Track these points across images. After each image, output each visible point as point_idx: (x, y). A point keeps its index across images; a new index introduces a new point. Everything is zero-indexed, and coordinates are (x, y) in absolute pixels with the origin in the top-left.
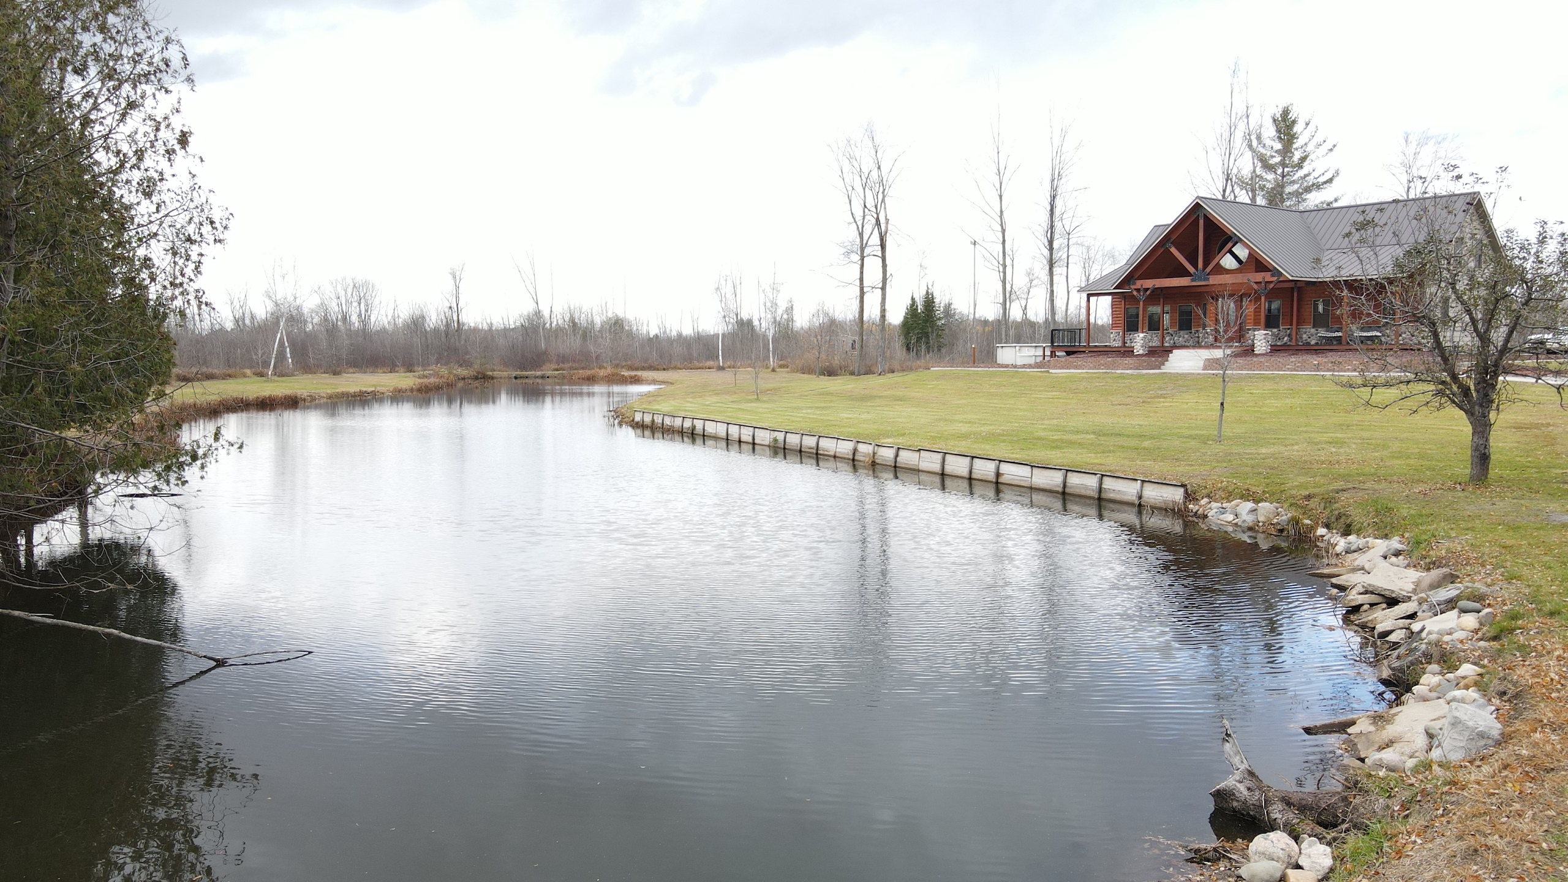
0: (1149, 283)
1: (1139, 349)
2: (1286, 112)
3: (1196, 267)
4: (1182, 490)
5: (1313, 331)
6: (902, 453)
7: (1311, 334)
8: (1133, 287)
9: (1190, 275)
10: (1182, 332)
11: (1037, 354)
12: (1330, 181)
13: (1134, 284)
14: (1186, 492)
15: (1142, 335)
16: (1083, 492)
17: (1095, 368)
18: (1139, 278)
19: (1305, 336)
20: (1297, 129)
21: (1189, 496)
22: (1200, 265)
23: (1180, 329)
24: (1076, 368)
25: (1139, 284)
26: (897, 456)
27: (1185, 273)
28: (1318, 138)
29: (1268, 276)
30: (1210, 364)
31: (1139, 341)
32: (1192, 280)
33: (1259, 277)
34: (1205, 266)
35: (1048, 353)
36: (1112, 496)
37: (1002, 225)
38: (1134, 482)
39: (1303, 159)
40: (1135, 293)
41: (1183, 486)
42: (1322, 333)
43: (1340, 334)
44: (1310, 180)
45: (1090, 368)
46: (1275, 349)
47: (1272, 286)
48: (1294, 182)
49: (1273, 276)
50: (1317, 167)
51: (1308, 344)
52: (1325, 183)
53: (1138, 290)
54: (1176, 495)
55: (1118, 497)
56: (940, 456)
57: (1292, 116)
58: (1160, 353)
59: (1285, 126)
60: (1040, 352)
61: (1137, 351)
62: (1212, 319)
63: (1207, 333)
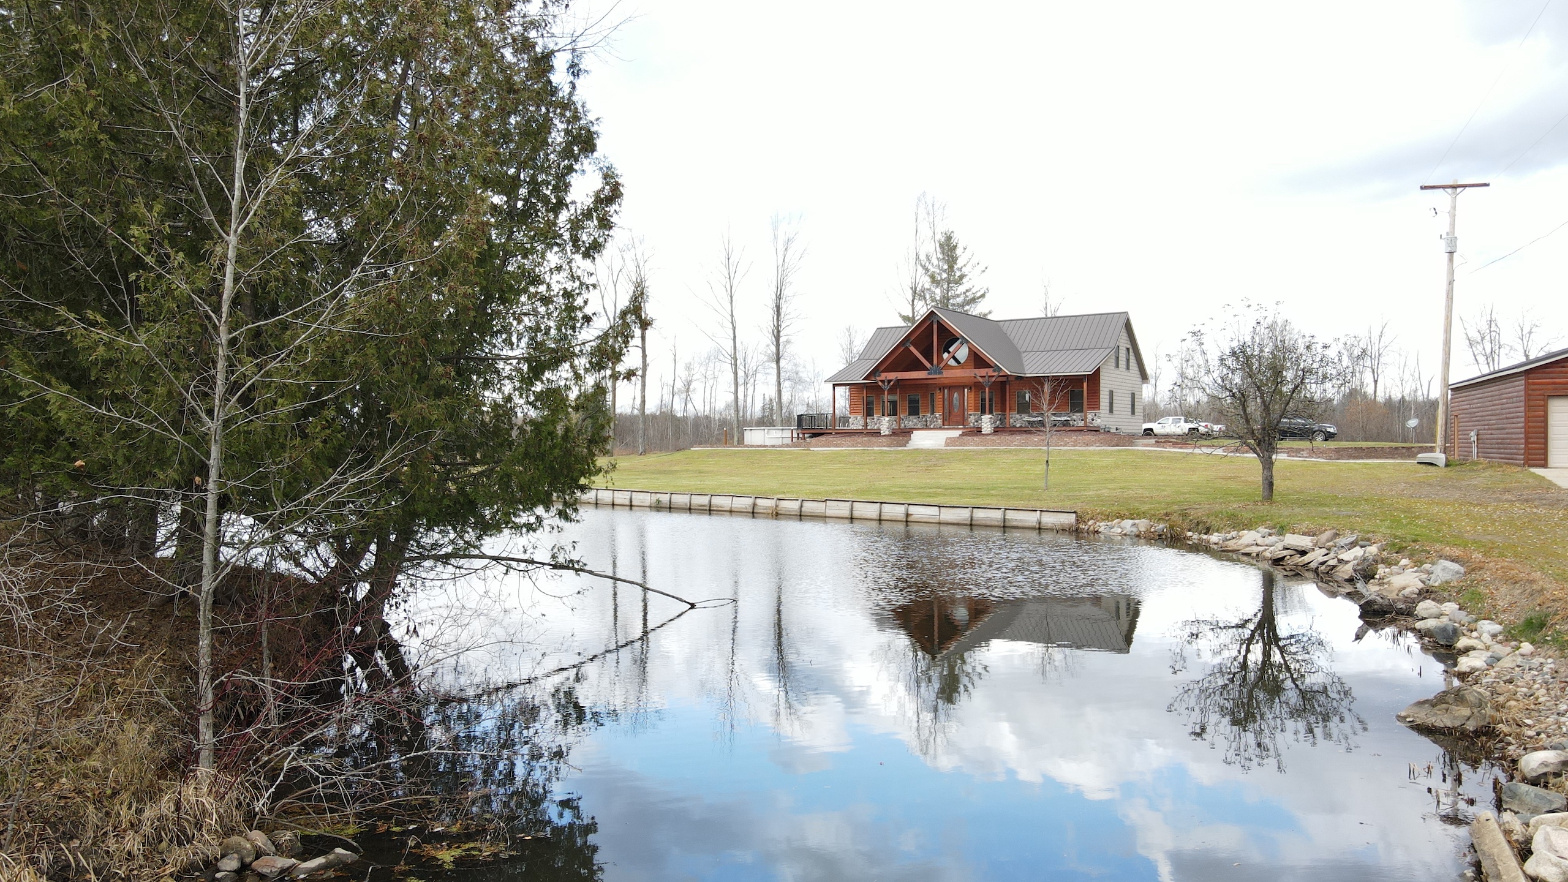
0: (893, 376)
1: (885, 430)
2: (949, 238)
3: (931, 363)
4: (1074, 515)
5: (1018, 416)
6: (805, 504)
7: (1018, 419)
8: (878, 378)
9: (926, 369)
10: (911, 417)
11: (784, 436)
12: (983, 296)
13: (879, 376)
14: (1077, 516)
15: (887, 419)
16: (989, 523)
17: (853, 446)
18: (883, 372)
19: (1011, 420)
20: (959, 251)
21: (1079, 519)
22: (935, 362)
23: (910, 415)
24: (836, 446)
25: (884, 376)
26: (801, 506)
27: (923, 368)
28: (974, 261)
29: (990, 372)
30: (950, 442)
31: (885, 424)
32: (929, 374)
33: (983, 372)
34: (939, 363)
35: (795, 435)
36: (1015, 524)
37: (732, 323)
38: (1034, 513)
39: (962, 277)
40: (880, 383)
41: (1075, 512)
42: (1027, 418)
43: (1040, 419)
44: (970, 295)
45: (849, 446)
46: (997, 431)
47: (994, 379)
48: (958, 296)
49: (994, 371)
50: (973, 283)
51: (1014, 426)
52: (980, 297)
53: (881, 381)
54: (1069, 519)
55: (1020, 524)
56: (848, 504)
57: (954, 242)
58: (902, 434)
59: (948, 249)
60: (788, 434)
61: (884, 432)
62: (939, 406)
63: (937, 418)
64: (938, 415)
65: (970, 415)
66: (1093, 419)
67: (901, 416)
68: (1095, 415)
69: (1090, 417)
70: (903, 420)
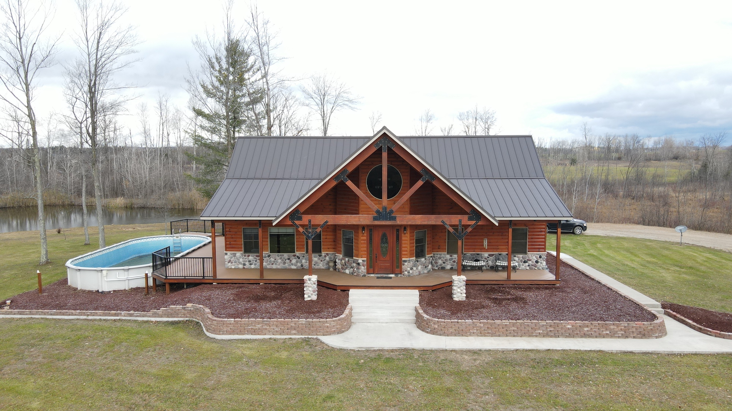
0: (320, 219)
5: (448, 257)
8: (299, 223)
13: (300, 219)
18: (306, 212)
19: (440, 262)
22: (385, 202)
25: (306, 219)
29: (465, 220)
33: (455, 219)
47: (469, 229)
57: (239, 49)
61: (309, 297)
62: (362, 249)
63: (359, 264)
64: (360, 261)
65: (405, 261)
66: (537, 262)
67: (297, 253)
68: (540, 257)
69: (534, 259)
70: (299, 258)
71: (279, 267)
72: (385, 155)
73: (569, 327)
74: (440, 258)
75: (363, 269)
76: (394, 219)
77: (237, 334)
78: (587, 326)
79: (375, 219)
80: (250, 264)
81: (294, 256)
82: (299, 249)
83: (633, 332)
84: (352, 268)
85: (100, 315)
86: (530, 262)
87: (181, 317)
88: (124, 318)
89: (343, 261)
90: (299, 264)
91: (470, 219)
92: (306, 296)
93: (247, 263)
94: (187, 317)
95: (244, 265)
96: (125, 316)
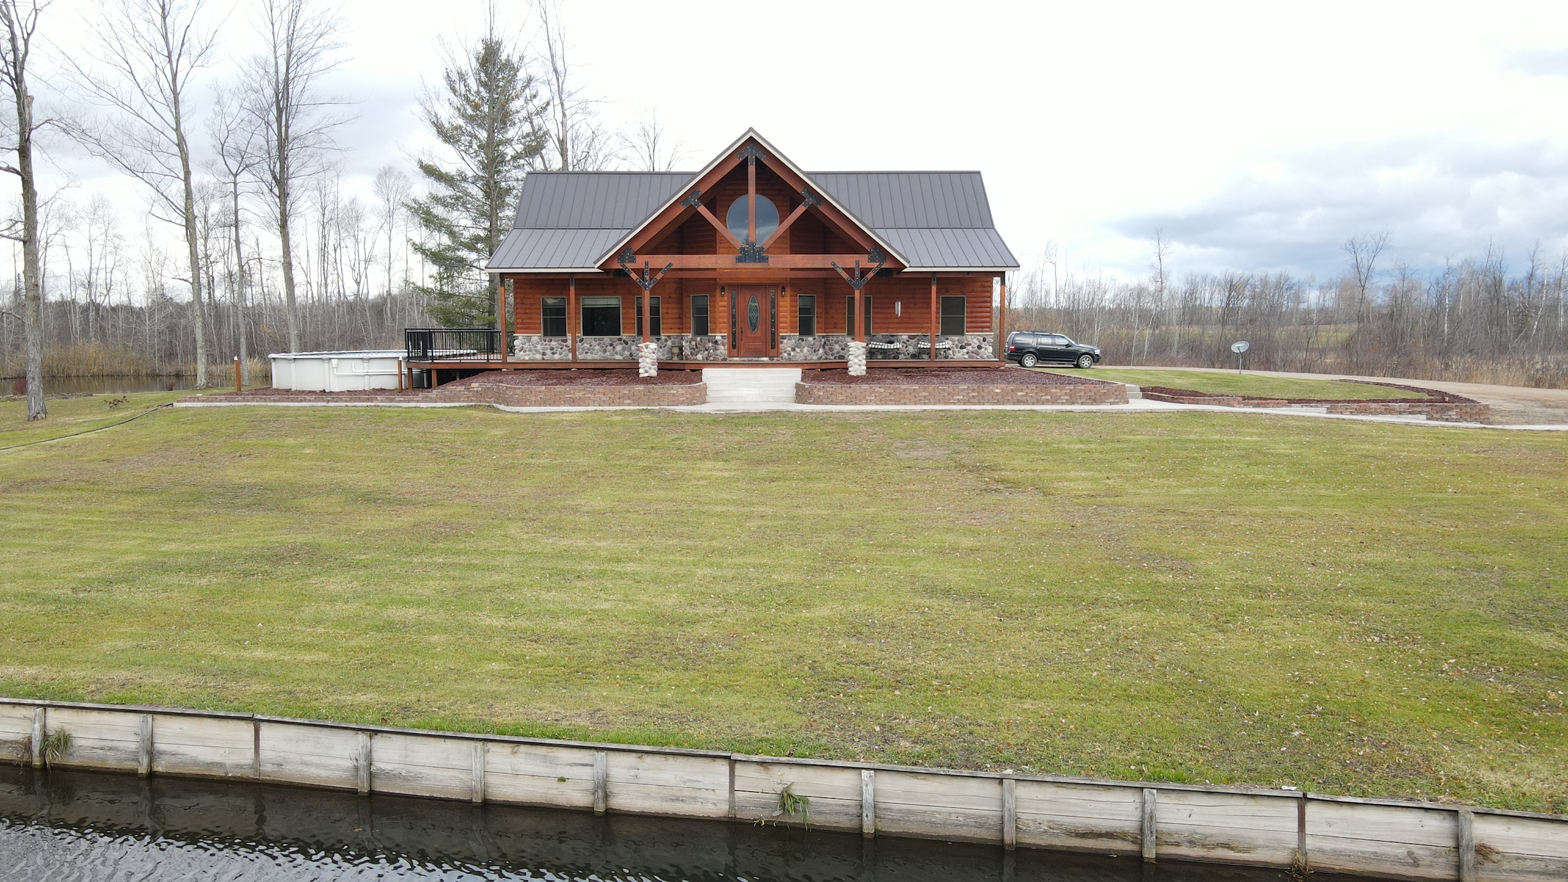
0: (660, 261)
1: (648, 367)
13: (633, 260)
15: (651, 345)
25: (641, 261)
29: (864, 261)
30: (804, 392)
31: (649, 355)
33: (851, 260)
35: (405, 370)
47: (875, 273)
53: (633, 270)
59: (493, 68)
60: (387, 368)
61: (646, 372)
62: (721, 320)
63: (716, 342)
64: (718, 338)
65: (784, 338)
66: (979, 347)
67: (624, 336)
68: (984, 340)
69: (975, 342)
70: (626, 343)
71: (596, 357)
72: (752, 169)
73: (998, 391)
74: (837, 342)
75: (723, 350)
76: (766, 260)
77: (550, 405)
78: (1022, 390)
79: (739, 260)
80: (553, 353)
81: (620, 340)
82: (626, 330)
83: (1081, 397)
84: (706, 350)
85: (346, 401)
86: (969, 348)
87: (464, 401)
88: (380, 404)
89: (694, 343)
90: (627, 353)
91: (872, 260)
92: (641, 371)
93: (548, 352)
94: (472, 401)
95: (544, 354)
96: (382, 401)
